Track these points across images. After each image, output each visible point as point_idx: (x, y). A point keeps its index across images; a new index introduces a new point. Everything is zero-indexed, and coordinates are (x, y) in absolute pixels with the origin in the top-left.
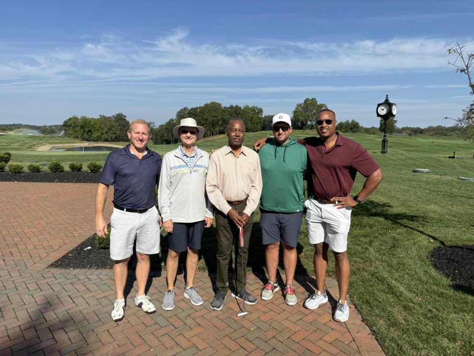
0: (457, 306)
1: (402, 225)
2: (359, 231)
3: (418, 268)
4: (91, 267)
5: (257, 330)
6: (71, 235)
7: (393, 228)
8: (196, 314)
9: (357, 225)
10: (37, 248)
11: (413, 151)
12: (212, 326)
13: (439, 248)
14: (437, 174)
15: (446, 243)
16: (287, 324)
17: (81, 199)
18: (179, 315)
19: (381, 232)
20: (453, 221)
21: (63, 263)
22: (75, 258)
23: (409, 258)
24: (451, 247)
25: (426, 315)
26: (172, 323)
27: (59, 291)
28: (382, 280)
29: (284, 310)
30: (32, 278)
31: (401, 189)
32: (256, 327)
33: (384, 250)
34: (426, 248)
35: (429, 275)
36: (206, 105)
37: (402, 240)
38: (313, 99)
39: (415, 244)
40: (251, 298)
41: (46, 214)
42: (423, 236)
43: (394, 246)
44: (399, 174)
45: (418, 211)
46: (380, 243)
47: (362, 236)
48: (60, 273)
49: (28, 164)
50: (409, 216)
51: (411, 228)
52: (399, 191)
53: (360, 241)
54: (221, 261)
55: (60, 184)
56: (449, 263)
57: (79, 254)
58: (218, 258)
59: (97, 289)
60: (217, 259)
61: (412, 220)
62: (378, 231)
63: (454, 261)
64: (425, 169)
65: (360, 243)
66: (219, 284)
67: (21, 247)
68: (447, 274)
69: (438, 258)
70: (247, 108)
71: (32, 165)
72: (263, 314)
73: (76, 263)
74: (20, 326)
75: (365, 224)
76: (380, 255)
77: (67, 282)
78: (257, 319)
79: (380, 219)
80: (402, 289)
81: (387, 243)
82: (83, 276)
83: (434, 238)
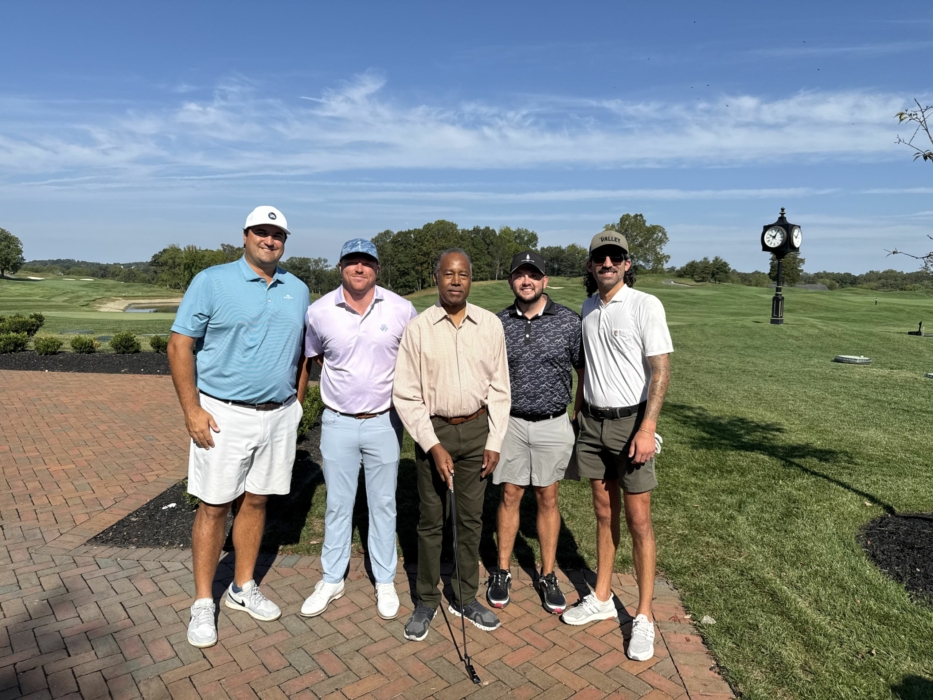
0: (918, 644)
1: (806, 470)
2: (719, 482)
3: (838, 562)
4: (172, 544)
5: (495, 686)
6: (140, 478)
7: (788, 476)
8: (374, 648)
9: (714, 469)
10: (70, 503)
11: (836, 319)
12: (404, 673)
13: (883, 518)
14: (883, 366)
15: (897, 510)
16: (559, 673)
17: (167, 406)
18: (338, 649)
19: (762, 484)
20: (913, 463)
21: (118, 535)
22: (143, 524)
23: (819, 540)
24: (906, 518)
25: (852, 662)
26: (322, 665)
27: (102, 593)
28: (760, 584)
29: (555, 644)
30: (52, 565)
31: (808, 397)
32: (495, 679)
33: (768, 521)
34: (855, 520)
35: (861, 576)
36: (428, 227)
37: (805, 501)
38: (636, 216)
39: (832, 510)
40: (487, 617)
41: (95, 435)
42: (850, 494)
43: (787, 514)
44: (805, 366)
45: (840, 441)
46: (759, 507)
47: (723, 491)
48: (108, 555)
49: (73, 336)
50: (821, 451)
51: (826, 477)
52: (803, 401)
53: (718, 501)
54: (427, 540)
55: (130, 376)
56: (902, 551)
57: (151, 517)
58: (420, 533)
59: (180, 589)
60: (417, 535)
61: (827, 460)
62: (756, 481)
63: (912, 548)
64: (859, 355)
65: (718, 505)
66: (422, 588)
67: (41, 500)
68: (898, 575)
69: (881, 541)
70: (506, 232)
71: (80, 338)
72: (510, 650)
73: (142, 536)
74: (15, 664)
75: (730, 466)
76: (758, 531)
77: (122, 574)
78: (497, 664)
79: (761, 456)
80: (803, 606)
81: (774, 507)
82: (153, 564)
83: (872, 499)
